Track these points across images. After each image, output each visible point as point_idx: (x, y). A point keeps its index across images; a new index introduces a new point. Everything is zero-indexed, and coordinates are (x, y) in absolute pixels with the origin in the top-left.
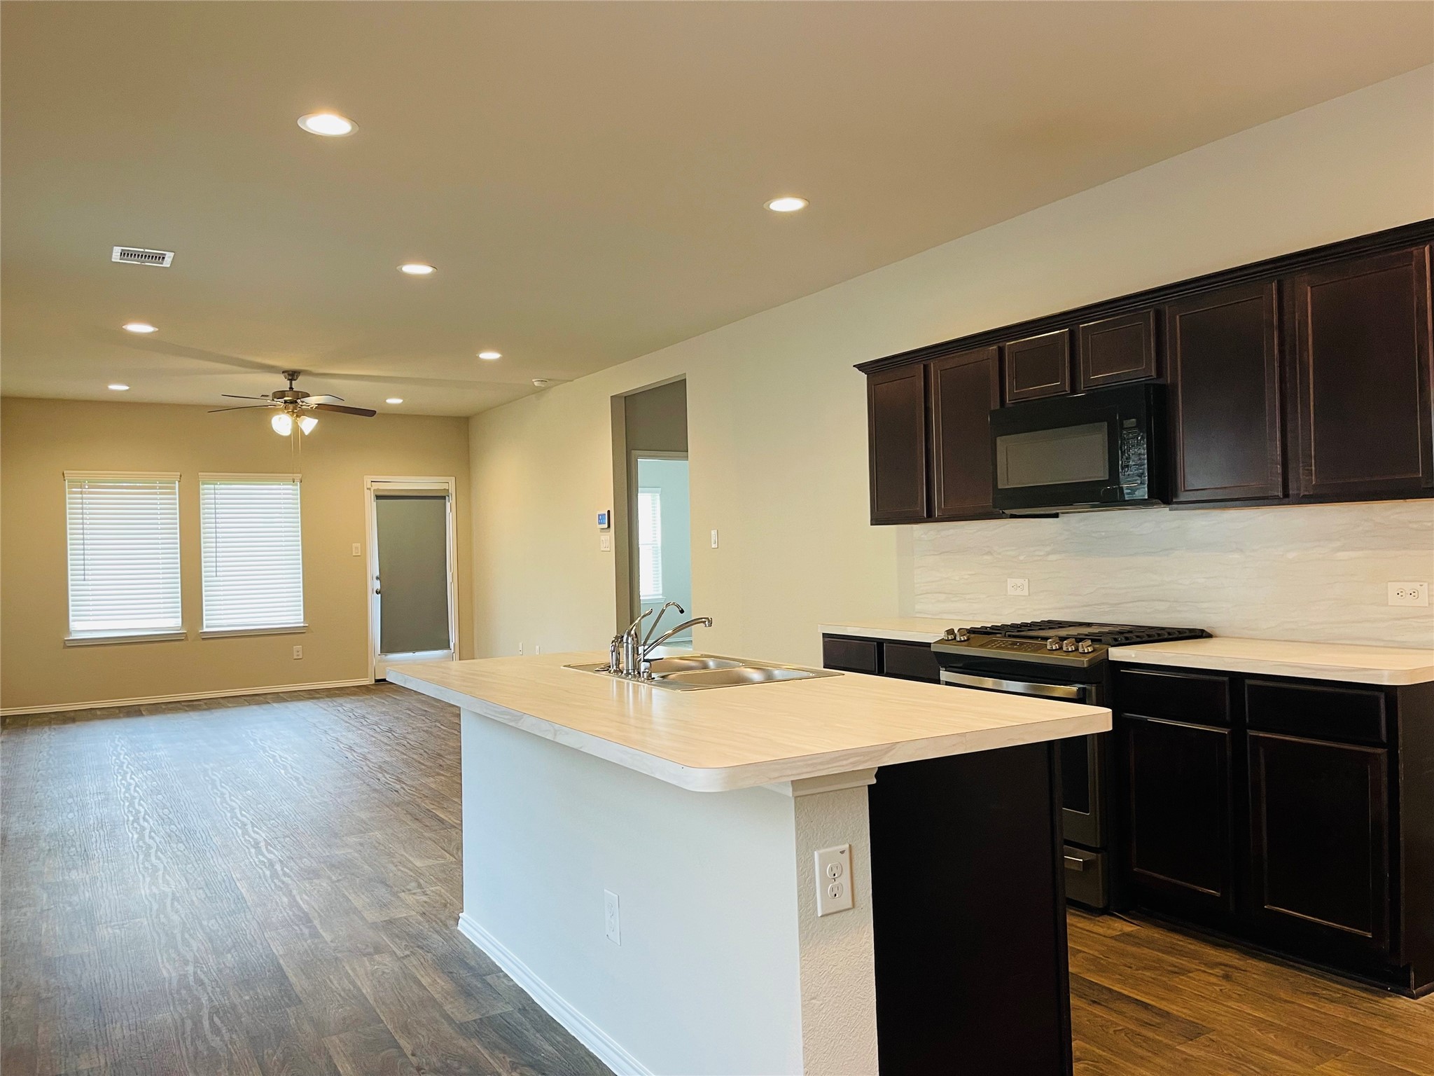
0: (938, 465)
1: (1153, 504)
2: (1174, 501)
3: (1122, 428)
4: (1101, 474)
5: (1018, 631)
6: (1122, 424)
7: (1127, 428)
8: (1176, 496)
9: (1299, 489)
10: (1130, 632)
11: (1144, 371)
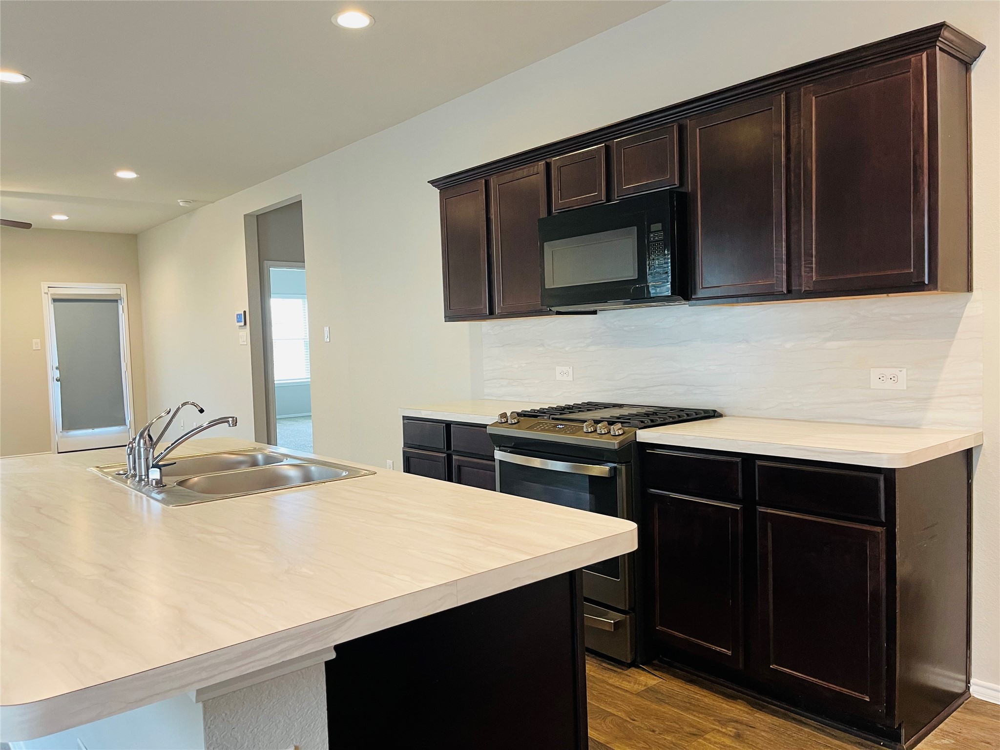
0: (498, 267)
1: (675, 301)
2: (693, 297)
3: (650, 232)
4: (631, 273)
5: (561, 414)
6: (650, 229)
7: (653, 232)
8: (695, 294)
9: (800, 285)
10: (655, 413)
11: (669, 180)
